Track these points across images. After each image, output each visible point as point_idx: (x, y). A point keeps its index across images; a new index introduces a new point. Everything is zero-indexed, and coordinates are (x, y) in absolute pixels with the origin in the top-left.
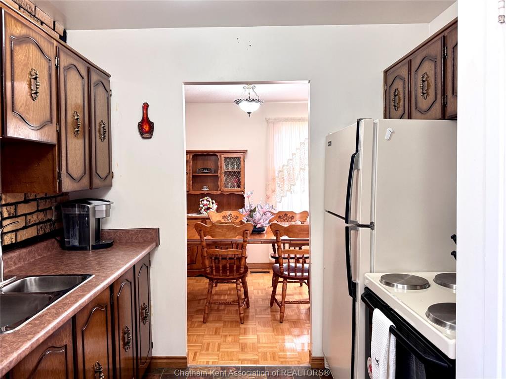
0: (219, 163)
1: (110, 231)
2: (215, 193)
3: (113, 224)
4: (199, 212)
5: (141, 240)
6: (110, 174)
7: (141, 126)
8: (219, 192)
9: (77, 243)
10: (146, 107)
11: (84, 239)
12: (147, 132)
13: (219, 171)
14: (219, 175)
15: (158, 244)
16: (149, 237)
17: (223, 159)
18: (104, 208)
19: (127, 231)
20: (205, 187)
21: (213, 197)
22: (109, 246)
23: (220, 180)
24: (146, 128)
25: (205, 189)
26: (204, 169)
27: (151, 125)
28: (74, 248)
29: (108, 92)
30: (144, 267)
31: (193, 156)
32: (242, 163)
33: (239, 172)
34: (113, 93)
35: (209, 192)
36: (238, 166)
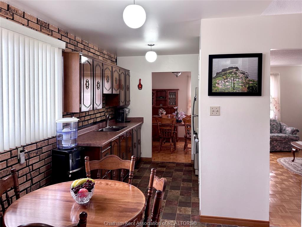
0: (167, 94)
1: (129, 118)
2: (165, 107)
3: (130, 116)
4: (158, 115)
5: (138, 121)
6: (130, 100)
7: (138, 86)
8: (167, 107)
9: (121, 121)
10: (140, 80)
11: (123, 119)
12: (140, 88)
13: (167, 98)
14: (167, 99)
15: (143, 123)
16: (140, 120)
17: (168, 92)
18: (128, 110)
19: (134, 118)
20: (161, 104)
21: (164, 109)
22: (129, 122)
23: (167, 101)
24: (140, 86)
25: (161, 105)
26: (161, 97)
27: (142, 86)
28: (120, 122)
29: (129, 76)
30: (139, 129)
31: (156, 92)
32: (177, 94)
33: (175, 98)
34: (130, 76)
35: (163, 107)
36: (175, 96)
